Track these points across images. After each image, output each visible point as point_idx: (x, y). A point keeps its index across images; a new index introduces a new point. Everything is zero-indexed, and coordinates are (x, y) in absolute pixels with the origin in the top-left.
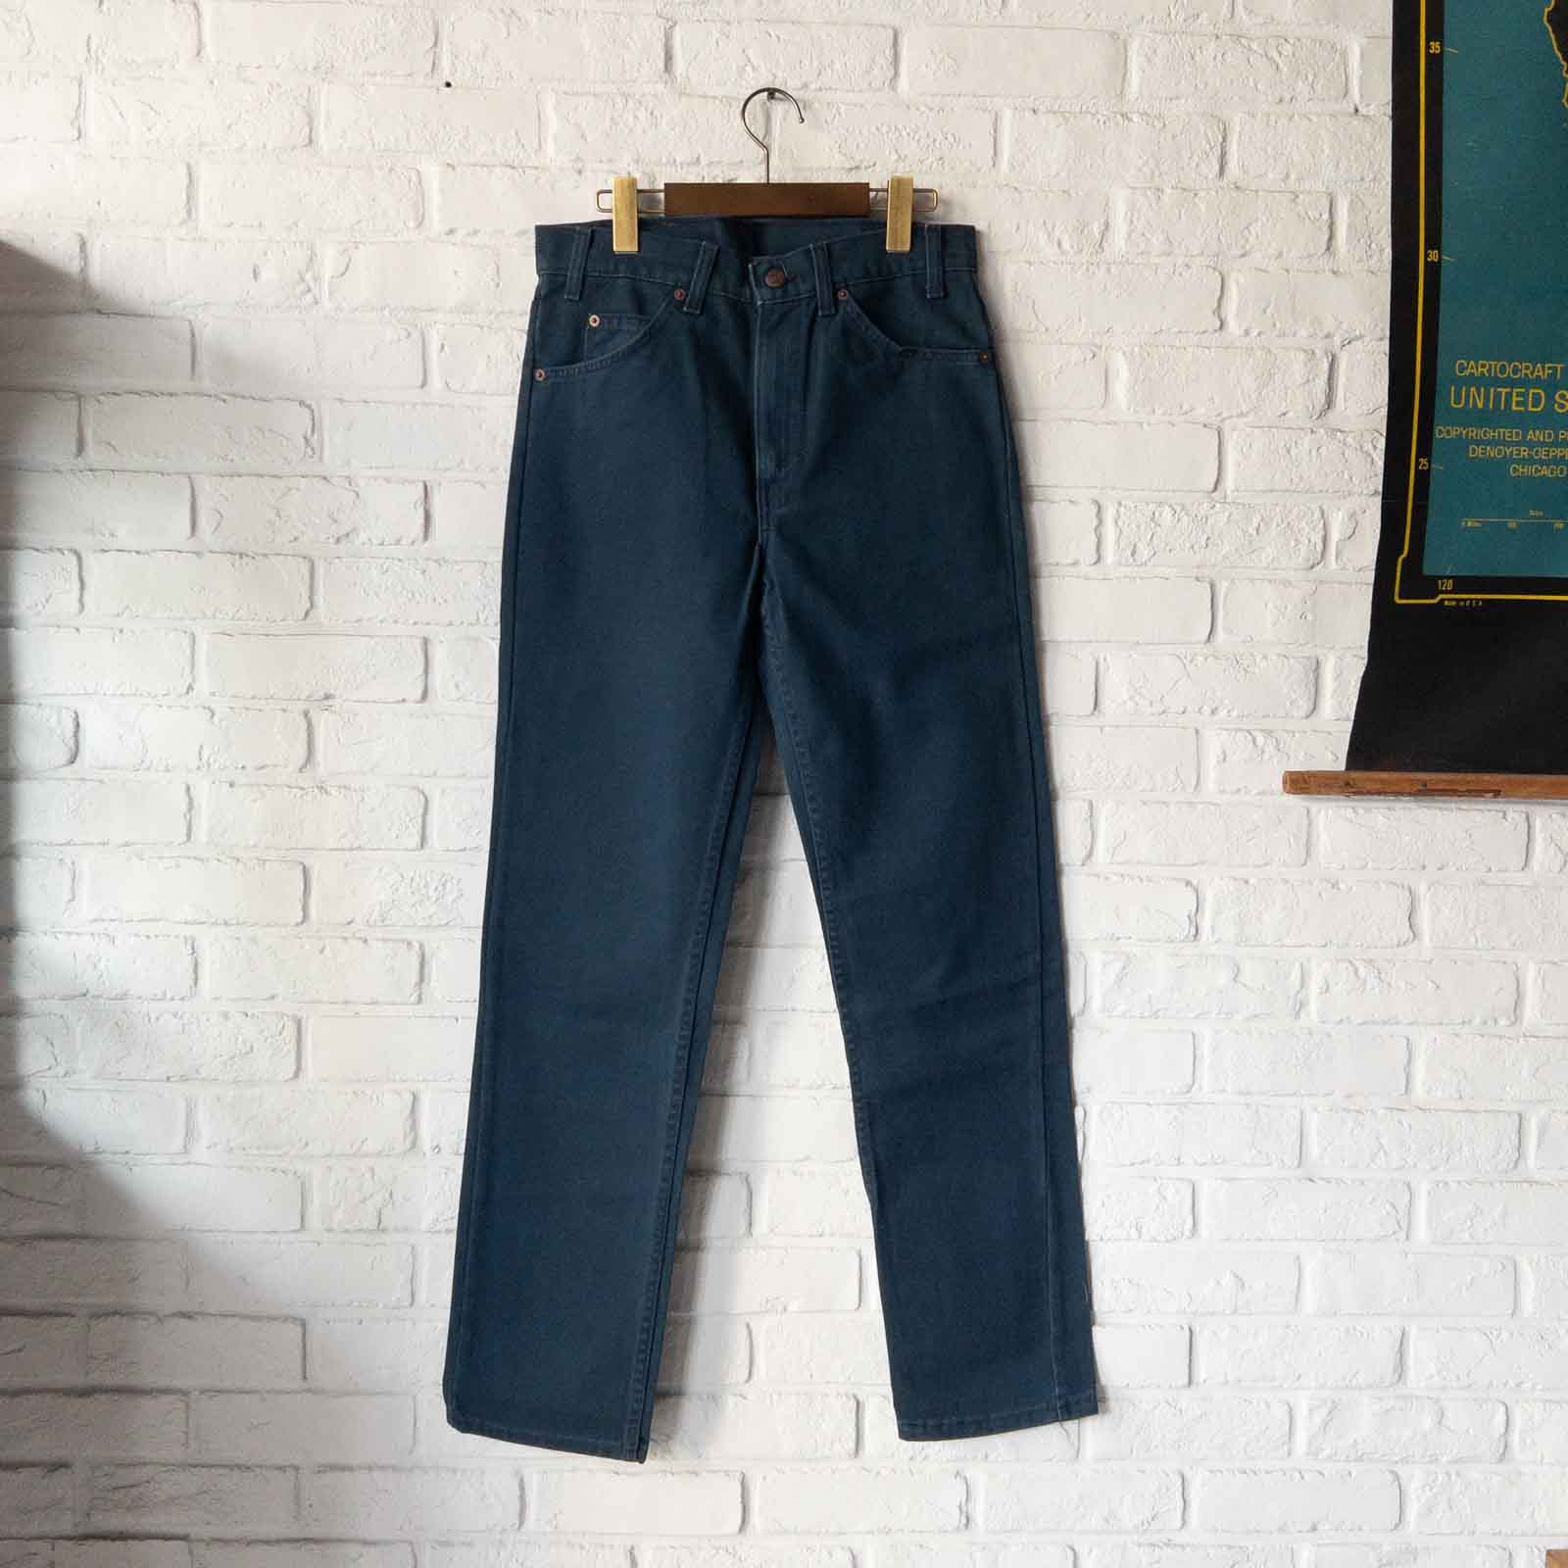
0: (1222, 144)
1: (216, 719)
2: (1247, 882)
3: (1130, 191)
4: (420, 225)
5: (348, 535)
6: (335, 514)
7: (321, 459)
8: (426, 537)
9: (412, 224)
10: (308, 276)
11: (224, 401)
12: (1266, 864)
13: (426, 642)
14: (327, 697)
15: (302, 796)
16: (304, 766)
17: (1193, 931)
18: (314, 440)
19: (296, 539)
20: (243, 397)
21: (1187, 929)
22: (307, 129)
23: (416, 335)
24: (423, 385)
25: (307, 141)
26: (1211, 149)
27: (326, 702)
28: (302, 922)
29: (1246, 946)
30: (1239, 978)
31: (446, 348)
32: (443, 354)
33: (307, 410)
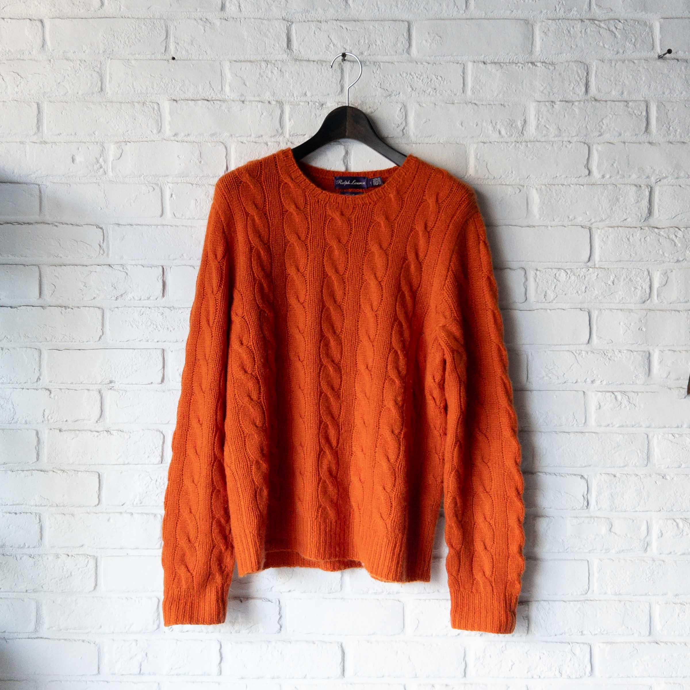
0: (586, 77)
1: (52, 395)
2: (615, 476)
3: (537, 103)
4: (159, 131)
5: (122, 295)
6: (115, 285)
7: (108, 255)
8: (163, 296)
9: (155, 131)
10: (101, 160)
11: (56, 226)
12: (625, 466)
13: (163, 350)
14: (111, 382)
15: (98, 436)
16: (99, 420)
17: (586, 504)
18: (104, 246)
19: (94, 298)
20: (67, 224)
21: (582, 502)
22: (99, 84)
23: (158, 190)
24: (162, 215)
25: (99, 90)
26: (581, 79)
27: (111, 385)
28: (98, 504)
29: (616, 511)
30: (613, 530)
31: (173, 195)
32: (172, 199)
33: (100, 230)
